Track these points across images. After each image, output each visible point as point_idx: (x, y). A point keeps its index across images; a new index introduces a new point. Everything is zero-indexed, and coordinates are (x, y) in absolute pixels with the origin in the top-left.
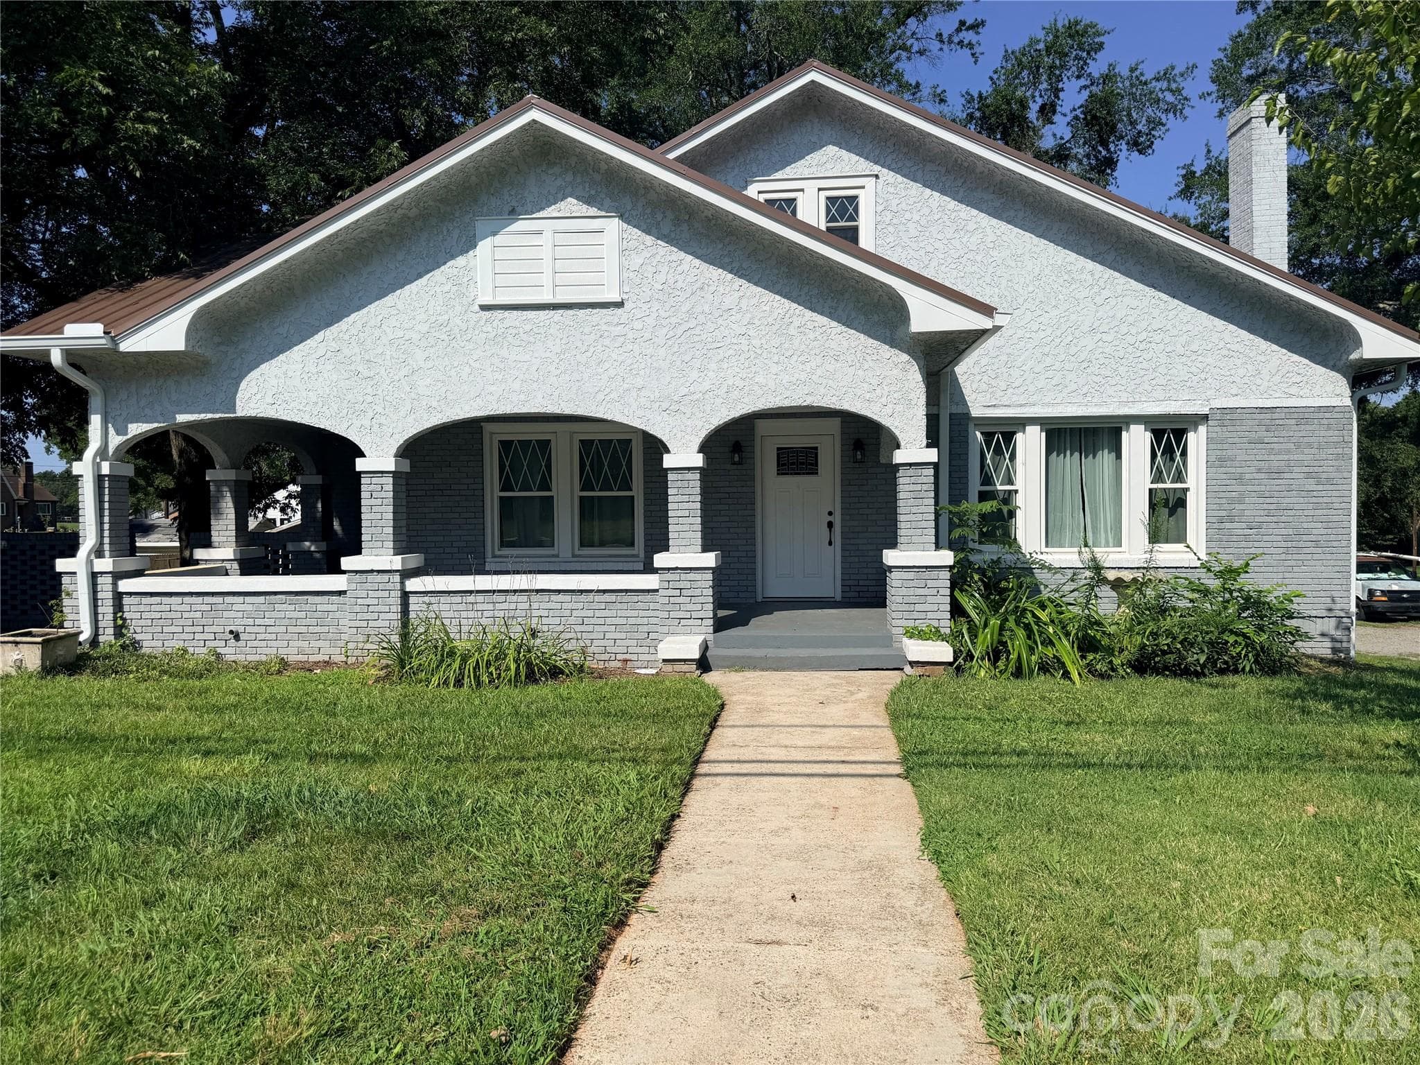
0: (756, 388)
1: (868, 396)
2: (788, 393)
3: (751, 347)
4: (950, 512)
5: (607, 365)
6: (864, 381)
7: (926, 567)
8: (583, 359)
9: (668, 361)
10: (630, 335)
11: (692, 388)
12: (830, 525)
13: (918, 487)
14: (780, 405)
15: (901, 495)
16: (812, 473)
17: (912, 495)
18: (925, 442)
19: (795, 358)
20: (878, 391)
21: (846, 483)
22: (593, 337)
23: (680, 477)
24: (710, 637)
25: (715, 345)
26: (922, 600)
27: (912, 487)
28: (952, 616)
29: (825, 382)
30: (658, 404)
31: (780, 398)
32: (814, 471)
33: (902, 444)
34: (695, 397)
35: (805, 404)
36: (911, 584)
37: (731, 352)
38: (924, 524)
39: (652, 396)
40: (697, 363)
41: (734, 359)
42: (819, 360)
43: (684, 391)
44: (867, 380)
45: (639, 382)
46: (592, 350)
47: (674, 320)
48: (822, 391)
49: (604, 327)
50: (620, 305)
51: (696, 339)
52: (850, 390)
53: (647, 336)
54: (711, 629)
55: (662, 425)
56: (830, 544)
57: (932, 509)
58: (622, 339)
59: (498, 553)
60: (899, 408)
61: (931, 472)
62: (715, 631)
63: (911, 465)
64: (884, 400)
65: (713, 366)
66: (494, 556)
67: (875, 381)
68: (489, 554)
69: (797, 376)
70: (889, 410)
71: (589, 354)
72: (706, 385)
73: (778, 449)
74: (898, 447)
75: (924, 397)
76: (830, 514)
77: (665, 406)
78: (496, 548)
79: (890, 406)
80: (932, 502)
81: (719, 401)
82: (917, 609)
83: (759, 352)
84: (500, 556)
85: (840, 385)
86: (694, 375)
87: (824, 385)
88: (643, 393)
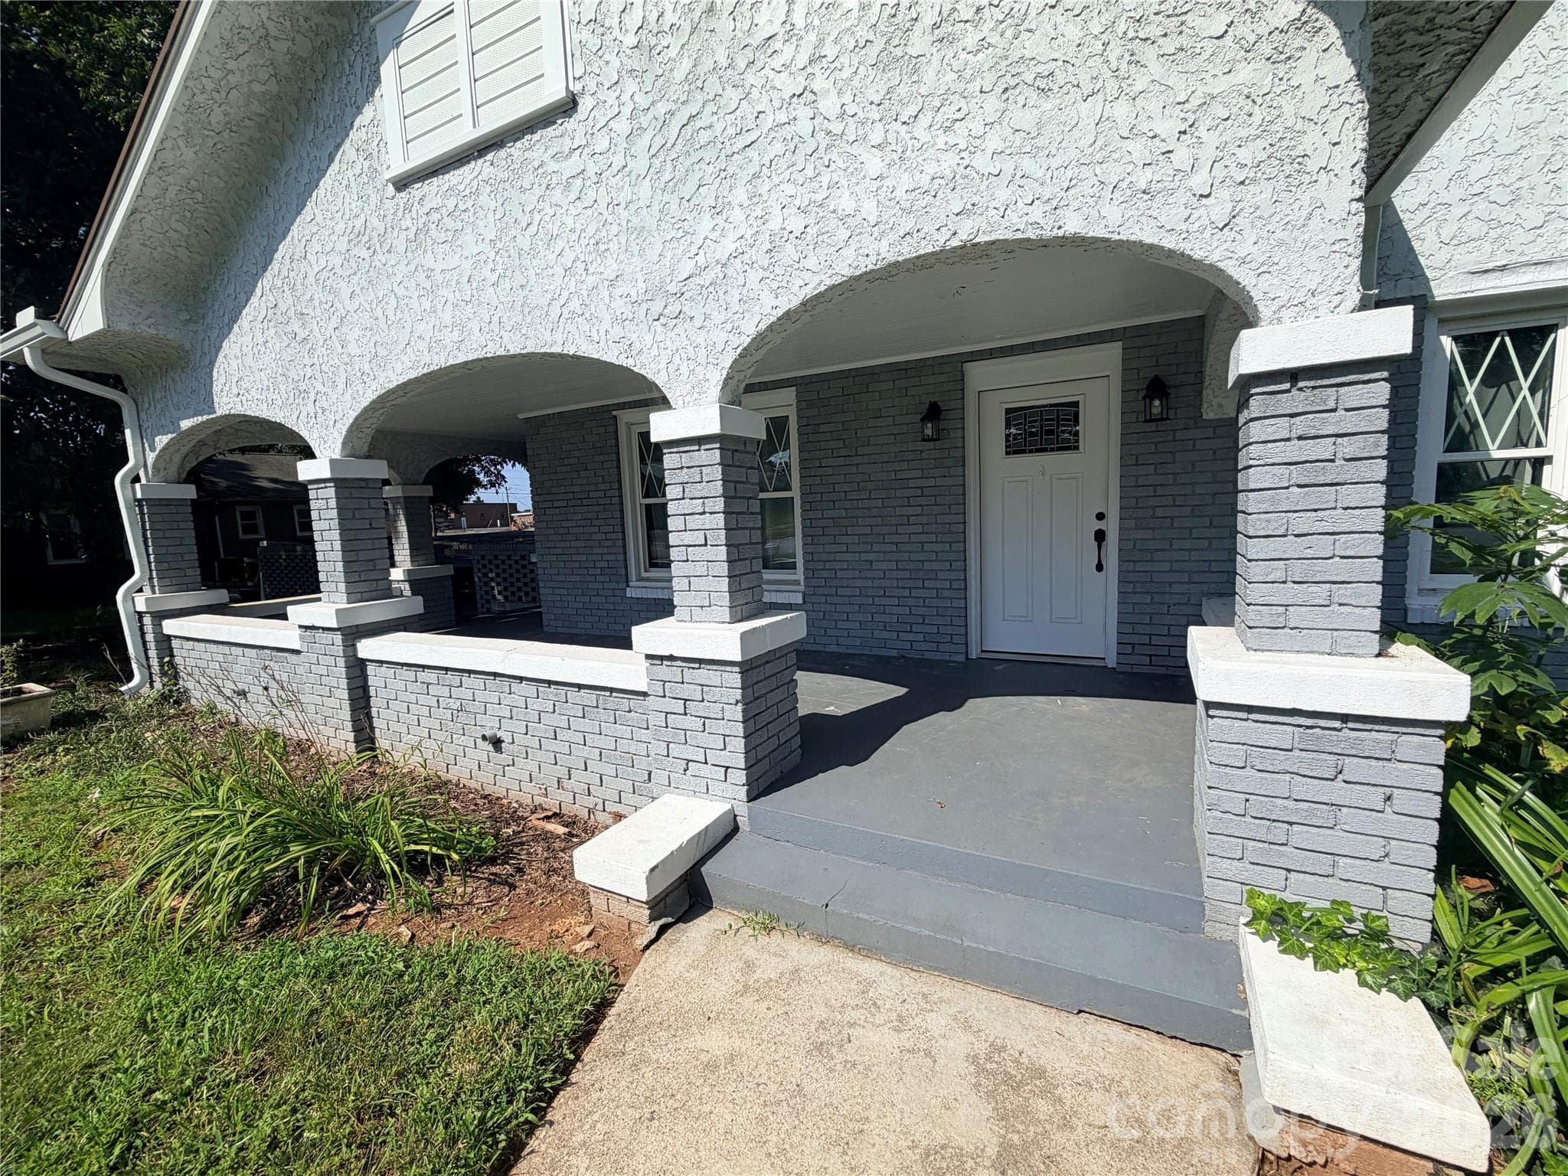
0: (833, 223)
1: (1143, 179)
2: (907, 224)
3: (819, 120)
4: (1439, 522)
5: (560, 244)
6: (1133, 133)
7: (1345, 718)
8: (524, 242)
9: (656, 207)
10: (592, 169)
11: (701, 258)
12: (1100, 536)
13: (1322, 449)
14: (892, 258)
15: (1251, 479)
16: (1068, 448)
17: (1297, 474)
18: (1354, 296)
19: (924, 120)
20: (1182, 156)
21: (1130, 462)
22: (538, 191)
23: (685, 459)
24: (742, 810)
25: (740, 143)
26: (1323, 814)
27: (1295, 451)
28: (1441, 875)
29: (1008, 166)
30: (644, 306)
31: (893, 237)
32: (1071, 445)
33: (1265, 311)
34: (708, 277)
35: (955, 243)
36: (1280, 761)
37: (778, 148)
38: (1337, 569)
39: (633, 293)
40: (707, 196)
41: (782, 163)
42: (992, 104)
43: (687, 268)
44: (1144, 127)
45: (611, 269)
46: (537, 217)
47: (662, 108)
48: (1003, 195)
49: (552, 166)
50: (568, 106)
51: (704, 137)
52: (1086, 172)
53: (618, 161)
54: (742, 793)
55: (655, 351)
56: (1100, 567)
57: (1376, 520)
58: (579, 182)
59: (644, 575)
60: (1261, 195)
61: (1381, 392)
62: (752, 798)
63: (1294, 375)
64: (1199, 181)
65: (740, 195)
66: (640, 579)
67: (1168, 127)
68: (633, 576)
69: (931, 169)
70: (1218, 209)
71: (533, 229)
72: (729, 246)
73: (1008, 411)
74: (1250, 325)
75: (1362, 131)
76: (1100, 516)
77: (656, 308)
78: (643, 570)
79: (1224, 194)
80: (1379, 494)
81: (754, 276)
82: (1295, 840)
83: (836, 128)
84: (647, 580)
85: (1055, 162)
86: (705, 225)
87: (1006, 176)
88: (622, 288)
